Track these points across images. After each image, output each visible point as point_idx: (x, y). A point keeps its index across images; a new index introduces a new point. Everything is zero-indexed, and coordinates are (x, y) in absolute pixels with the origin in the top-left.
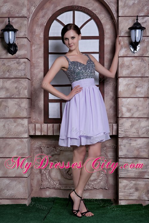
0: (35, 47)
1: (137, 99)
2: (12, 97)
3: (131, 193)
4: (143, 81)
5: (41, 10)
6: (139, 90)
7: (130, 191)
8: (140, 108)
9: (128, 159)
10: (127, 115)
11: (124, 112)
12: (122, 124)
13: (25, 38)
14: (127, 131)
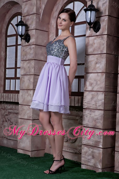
1: (96, 74)
2: (27, 74)
3: (89, 160)
4: (101, 58)
6: (98, 66)
7: (89, 157)
8: (99, 82)
10: (89, 88)
11: (87, 86)
12: (86, 96)
13: (34, 29)
14: (89, 103)
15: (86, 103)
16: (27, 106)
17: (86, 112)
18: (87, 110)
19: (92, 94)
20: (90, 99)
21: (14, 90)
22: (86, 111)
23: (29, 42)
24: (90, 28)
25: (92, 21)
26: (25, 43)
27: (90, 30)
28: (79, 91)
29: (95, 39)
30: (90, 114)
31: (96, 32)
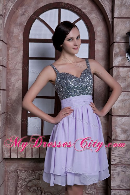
0: (13, 50)
5: (21, 6)
9: (122, 191)
10: (122, 137)
14: (122, 157)
22: (116, 168)
30: (125, 172)
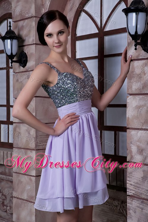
10: (138, 158)
11: (133, 153)
12: (131, 173)
13: (33, 44)
14: (138, 187)
15: (131, 185)
16: (26, 176)
17: (133, 203)
18: (135, 199)
19: (144, 171)
20: (141, 180)
21: (7, 142)
22: (132, 201)
23: (26, 65)
24: (136, 46)
25: (140, 32)
26: (19, 67)
27: (136, 49)
28: (117, 154)
29: (146, 65)
30: (142, 209)
31: (146, 52)
